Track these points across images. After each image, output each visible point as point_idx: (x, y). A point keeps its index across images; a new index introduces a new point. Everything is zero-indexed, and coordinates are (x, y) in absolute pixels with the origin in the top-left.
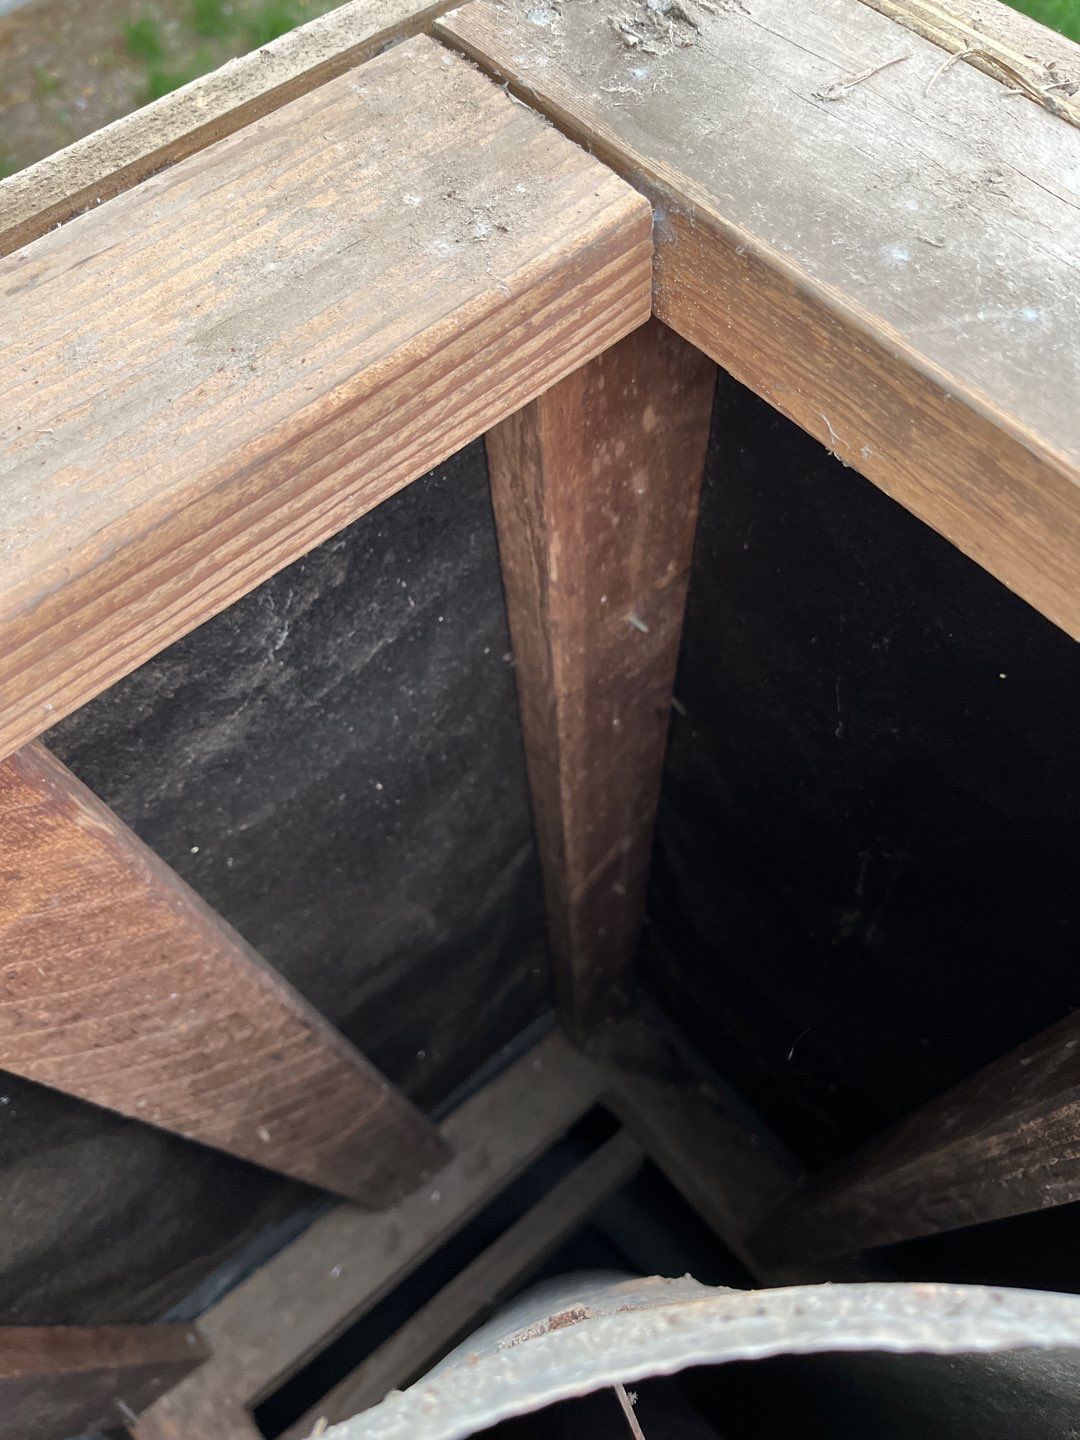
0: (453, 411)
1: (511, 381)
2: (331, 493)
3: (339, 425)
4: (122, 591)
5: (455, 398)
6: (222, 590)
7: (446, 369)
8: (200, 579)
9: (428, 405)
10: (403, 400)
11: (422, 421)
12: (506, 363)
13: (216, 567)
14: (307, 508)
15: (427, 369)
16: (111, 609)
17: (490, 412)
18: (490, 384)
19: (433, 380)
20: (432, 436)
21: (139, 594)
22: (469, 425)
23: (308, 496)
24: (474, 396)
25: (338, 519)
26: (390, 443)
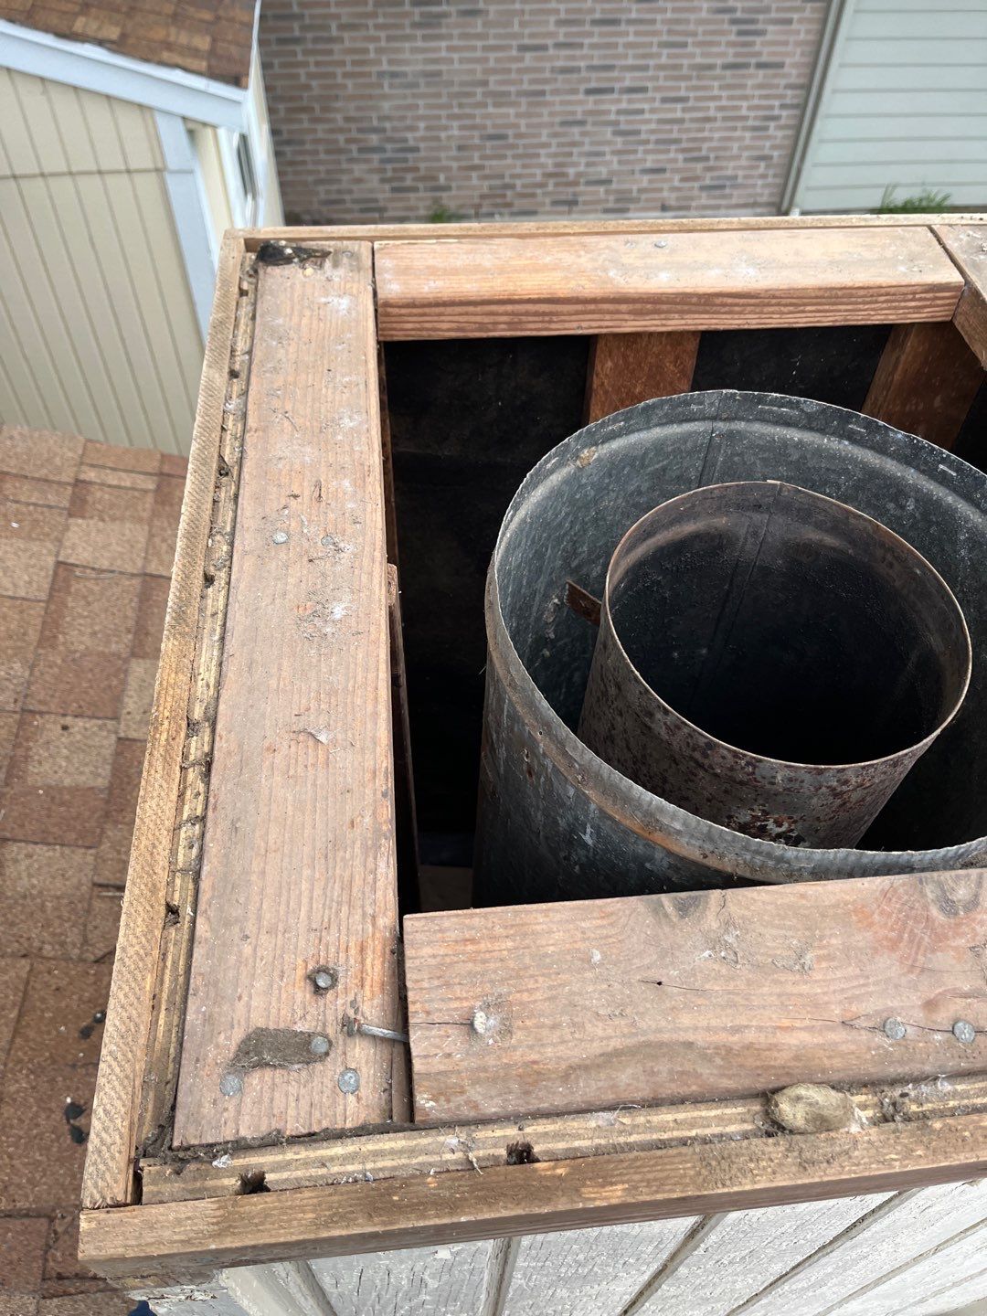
0: (882, 309)
1: (901, 311)
2: (840, 311)
3: (854, 291)
4: (784, 301)
5: (885, 305)
6: (800, 320)
7: (887, 294)
8: (799, 312)
9: (877, 302)
10: (872, 296)
11: (873, 306)
12: (903, 304)
13: (803, 312)
14: (832, 311)
15: (883, 291)
16: (778, 305)
17: (891, 317)
18: (895, 308)
19: (882, 295)
20: (872, 313)
21: (786, 305)
22: (883, 317)
23: (835, 307)
24: (889, 309)
25: (836, 321)
26: (861, 306)
